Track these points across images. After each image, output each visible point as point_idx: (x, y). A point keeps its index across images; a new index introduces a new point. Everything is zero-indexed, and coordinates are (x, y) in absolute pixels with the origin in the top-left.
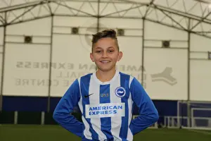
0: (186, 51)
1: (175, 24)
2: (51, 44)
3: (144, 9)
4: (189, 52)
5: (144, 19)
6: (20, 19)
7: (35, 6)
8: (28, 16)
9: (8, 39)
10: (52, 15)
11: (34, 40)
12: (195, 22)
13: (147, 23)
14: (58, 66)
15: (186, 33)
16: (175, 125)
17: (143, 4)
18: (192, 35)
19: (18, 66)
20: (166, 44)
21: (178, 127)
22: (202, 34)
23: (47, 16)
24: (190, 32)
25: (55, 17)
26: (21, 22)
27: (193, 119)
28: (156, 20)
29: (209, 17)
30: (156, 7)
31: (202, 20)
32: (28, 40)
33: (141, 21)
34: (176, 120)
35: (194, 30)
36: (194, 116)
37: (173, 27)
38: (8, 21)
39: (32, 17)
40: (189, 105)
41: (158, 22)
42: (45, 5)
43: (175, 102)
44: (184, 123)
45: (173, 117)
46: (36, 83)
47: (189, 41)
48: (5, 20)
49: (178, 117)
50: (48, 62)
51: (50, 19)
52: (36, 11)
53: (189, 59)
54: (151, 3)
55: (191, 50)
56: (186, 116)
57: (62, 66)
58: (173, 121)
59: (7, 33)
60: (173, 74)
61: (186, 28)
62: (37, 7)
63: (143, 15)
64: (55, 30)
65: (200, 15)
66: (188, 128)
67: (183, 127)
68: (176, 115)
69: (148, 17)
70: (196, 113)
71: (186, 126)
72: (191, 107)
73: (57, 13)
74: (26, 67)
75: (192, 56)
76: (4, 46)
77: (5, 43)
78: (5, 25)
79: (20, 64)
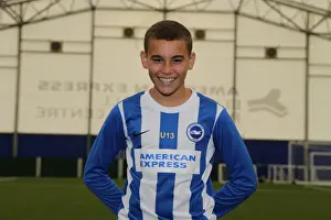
0: (303, 64)
1: (285, 21)
2: (92, 54)
4: (308, 65)
5: (236, 13)
6: (44, 14)
8: (56, 9)
9: (25, 46)
10: (93, 9)
11: (65, 48)
12: (317, 18)
13: (240, 19)
14: (102, 87)
15: (303, 36)
16: (286, 179)
18: (312, 38)
19: (40, 88)
20: (271, 53)
21: (290, 181)
23: (85, 10)
24: (309, 33)
25: (97, 12)
26: (44, 19)
27: (314, 169)
28: (255, 14)
31: (329, 15)
32: (56, 47)
33: (232, 16)
34: (286, 170)
35: (315, 30)
36: (316, 164)
37: (282, 25)
38: (26, 19)
39: (62, 11)
40: (306, 147)
41: (259, 19)
43: (285, 143)
44: (299, 175)
45: (282, 167)
46: (69, 113)
47: (307, 48)
48: (21, 17)
49: (290, 167)
50: (87, 80)
51: (88, 15)
52: (67, 3)
53: (307, 76)
55: (311, 61)
56: (302, 163)
57: (108, 87)
58: (282, 172)
59: (24, 37)
60: (282, 100)
61: (303, 27)
63: (236, 7)
64: (98, 32)
65: (325, 7)
66: (306, 183)
67: (298, 182)
68: (286, 163)
69: (243, 10)
70: (318, 161)
71: (302, 179)
72: (310, 151)
73: (100, 4)
74: (54, 88)
75: (313, 71)
76: (19, 57)
77: (20, 51)
78: (20, 25)
79: (43, 86)
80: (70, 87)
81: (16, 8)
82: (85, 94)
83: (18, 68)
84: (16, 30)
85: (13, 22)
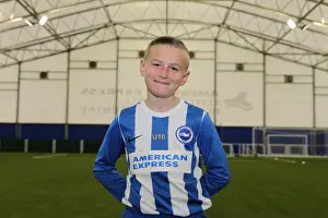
0: (262, 74)
1: (249, 46)
2: (117, 69)
3: (216, 29)
4: (265, 75)
5: (216, 40)
6: (85, 43)
7: (99, 29)
8: (91, 41)
9: (72, 65)
10: (118, 38)
11: (99, 65)
12: (271, 44)
13: (219, 44)
14: (124, 91)
15: (262, 55)
16: (251, 153)
17: (214, 25)
18: (267, 57)
19: (83, 93)
20: (240, 67)
21: (253, 155)
22: (278, 56)
23: (112, 40)
24: (265, 54)
25: (121, 41)
26: (85, 46)
27: (269, 146)
28: (228, 40)
29: (285, 38)
30: (228, 28)
31: (278, 41)
32: (93, 65)
33: (213, 42)
34: (251, 147)
35: (270, 52)
36: (271, 142)
37: (247, 48)
38: (73, 46)
39: (97, 41)
40: (264, 131)
41: (231, 44)
42: (111, 28)
43: (250, 129)
44: (259, 150)
45: (248, 145)
46: (102, 110)
47: (264, 64)
48: (69, 45)
49: (254, 145)
50: (114, 87)
51: (115, 42)
52: (100, 35)
53: (265, 83)
54: (223, 23)
55: (267, 73)
56: (261, 142)
57: (129, 92)
58: (248, 149)
59: (72, 58)
60: (248, 100)
61: (261, 49)
62: (102, 31)
63: (215, 35)
64: (121, 54)
65: (276, 35)
66: (264, 155)
67: (259, 155)
68: (251, 142)
69: (220, 38)
70: (273, 140)
71: (261, 153)
72: (267, 133)
73: (123, 35)
74: (92, 93)
75: (268, 79)
76: (68, 72)
77: (69, 69)
78: (69, 51)
79: (85, 91)
80: (103, 92)
81: (67, 40)
82: (113, 97)
83: (68, 79)
84: (66, 54)
85: (64, 48)
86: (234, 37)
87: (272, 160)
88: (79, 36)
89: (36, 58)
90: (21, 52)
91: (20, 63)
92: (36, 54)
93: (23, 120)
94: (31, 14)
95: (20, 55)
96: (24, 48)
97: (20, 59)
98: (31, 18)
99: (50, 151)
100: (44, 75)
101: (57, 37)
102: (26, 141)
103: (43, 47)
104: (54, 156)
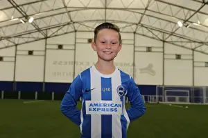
0: (162, 54)
1: (154, 36)
2: (75, 49)
3: (134, 26)
4: (164, 54)
5: (135, 33)
6: (56, 34)
7: (64, 25)
8: (60, 32)
9: (48, 47)
10: (76, 31)
11: (64, 47)
12: (167, 35)
13: (137, 36)
14: (79, 63)
15: (162, 43)
16: (155, 101)
17: (133, 24)
18: (165, 43)
19: (54, 64)
20: (149, 49)
21: (157, 102)
22: (172, 43)
23: (72, 32)
24: (164, 41)
25: (77, 33)
26: (56, 36)
27: (166, 97)
28: (142, 33)
29: (176, 32)
30: (142, 26)
31: (172, 34)
32: (60, 47)
33: (133, 34)
34: (155, 98)
35: (166, 40)
36: (167, 94)
37: (153, 38)
38: (48, 36)
39: (63, 32)
40: (163, 88)
41: (144, 35)
42: (71, 25)
43: (155, 86)
44: (160, 99)
45: (154, 96)
46: (65, 74)
47: (163, 47)
48: (46, 35)
49: (157, 96)
50: (73, 60)
51: (74, 33)
52: (65, 29)
53: (164, 59)
54: (139, 23)
56: (162, 94)
57: (82, 63)
58: (153, 98)
59: (47, 43)
60: (153, 69)
61: (161, 39)
62: (66, 26)
63: (134, 30)
64: (77, 41)
65: (170, 31)
66: (163, 103)
69: (138, 32)
71: (161, 101)
72: (165, 89)
73: (78, 29)
74: (59, 64)
75: (166, 57)
76: (45, 51)
77: (46, 49)
78: (46, 38)
80: (66, 63)
81: (45, 31)
82: (72, 66)
83: (45, 55)
84: (44, 40)
85: (43, 37)
86: (145, 31)
87: (168, 105)
88: (52, 30)
89: (27, 42)
90: (17, 39)
91: (16, 45)
92: (26, 40)
93: (17, 80)
94: (24, 16)
95: (17, 40)
96: (19, 36)
97: (16, 43)
98: (24, 18)
99: (34, 98)
100: (31, 53)
101: (39, 30)
102: (20, 92)
103: (30, 36)
104: (36, 101)
